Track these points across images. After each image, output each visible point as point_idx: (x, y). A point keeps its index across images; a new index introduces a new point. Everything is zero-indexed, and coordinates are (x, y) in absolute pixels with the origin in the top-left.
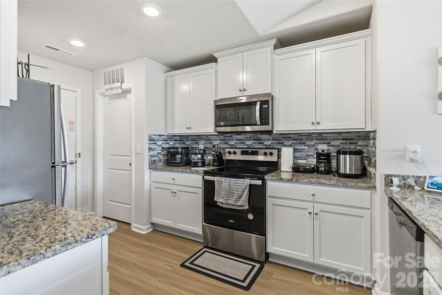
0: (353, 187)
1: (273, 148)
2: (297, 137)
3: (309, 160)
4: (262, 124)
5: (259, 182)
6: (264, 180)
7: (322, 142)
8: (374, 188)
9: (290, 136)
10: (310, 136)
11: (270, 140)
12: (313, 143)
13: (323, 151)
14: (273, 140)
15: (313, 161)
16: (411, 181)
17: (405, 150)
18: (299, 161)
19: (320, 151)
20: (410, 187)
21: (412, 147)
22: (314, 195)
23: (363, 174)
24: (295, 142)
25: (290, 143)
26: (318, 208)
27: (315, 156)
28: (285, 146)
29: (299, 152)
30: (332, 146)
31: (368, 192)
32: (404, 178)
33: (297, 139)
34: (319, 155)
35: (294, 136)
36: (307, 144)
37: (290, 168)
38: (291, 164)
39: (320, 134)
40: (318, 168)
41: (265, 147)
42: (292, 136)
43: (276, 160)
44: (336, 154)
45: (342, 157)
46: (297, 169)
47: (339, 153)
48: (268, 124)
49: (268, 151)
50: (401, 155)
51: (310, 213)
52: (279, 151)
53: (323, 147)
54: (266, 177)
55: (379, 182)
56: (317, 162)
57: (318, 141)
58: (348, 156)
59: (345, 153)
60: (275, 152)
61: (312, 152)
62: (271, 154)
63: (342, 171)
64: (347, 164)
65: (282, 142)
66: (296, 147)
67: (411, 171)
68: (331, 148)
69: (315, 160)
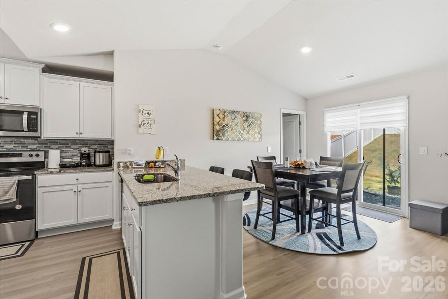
0: (103, 171)
1: (39, 151)
2: (63, 142)
3: (73, 159)
4: (29, 130)
5: (30, 177)
6: (34, 175)
7: (85, 145)
8: (114, 170)
9: (57, 141)
10: (74, 141)
11: (36, 144)
12: (77, 146)
13: (85, 152)
14: (39, 144)
15: (77, 160)
16: (128, 164)
17: (126, 150)
18: (65, 160)
19: (83, 152)
20: (128, 167)
21: (129, 148)
22: (78, 180)
23: (109, 165)
24: (61, 145)
25: (57, 146)
26: (80, 187)
27: (79, 155)
28: (52, 149)
29: (65, 153)
30: (92, 148)
31: (110, 173)
32: (126, 163)
33: (63, 143)
34: (82, 155)
35: (60, 141)
36: (72, 147)
37: (57, 166)
38: (59, 162)
39: (83, 140)
40: (81, 163)
41: (30, 150)
42: (59, 141)
43: (43, 161)
44: (93, 154)
45: (97, 155)
46: (63, 167)
47: (95, 152)
48: (36, 131)
49: (34, 153)
50: (126, 152)
51: (75, 192)
52: (46, 153)
53: (85, 149)
54: (36, 173)
55: (115, 166)
56: (80, 159)
57: (81, 145)
58: (101, 154)
59: (99, 152)
60: (42, 154)
61: (77, 153)
62: (38, 156)
63: (97, 164)
64: (100, 159)
65: (49, 145)
66: (62, 150)
67: (128, 159)
68: (91, 150)
69: (79, 159)
